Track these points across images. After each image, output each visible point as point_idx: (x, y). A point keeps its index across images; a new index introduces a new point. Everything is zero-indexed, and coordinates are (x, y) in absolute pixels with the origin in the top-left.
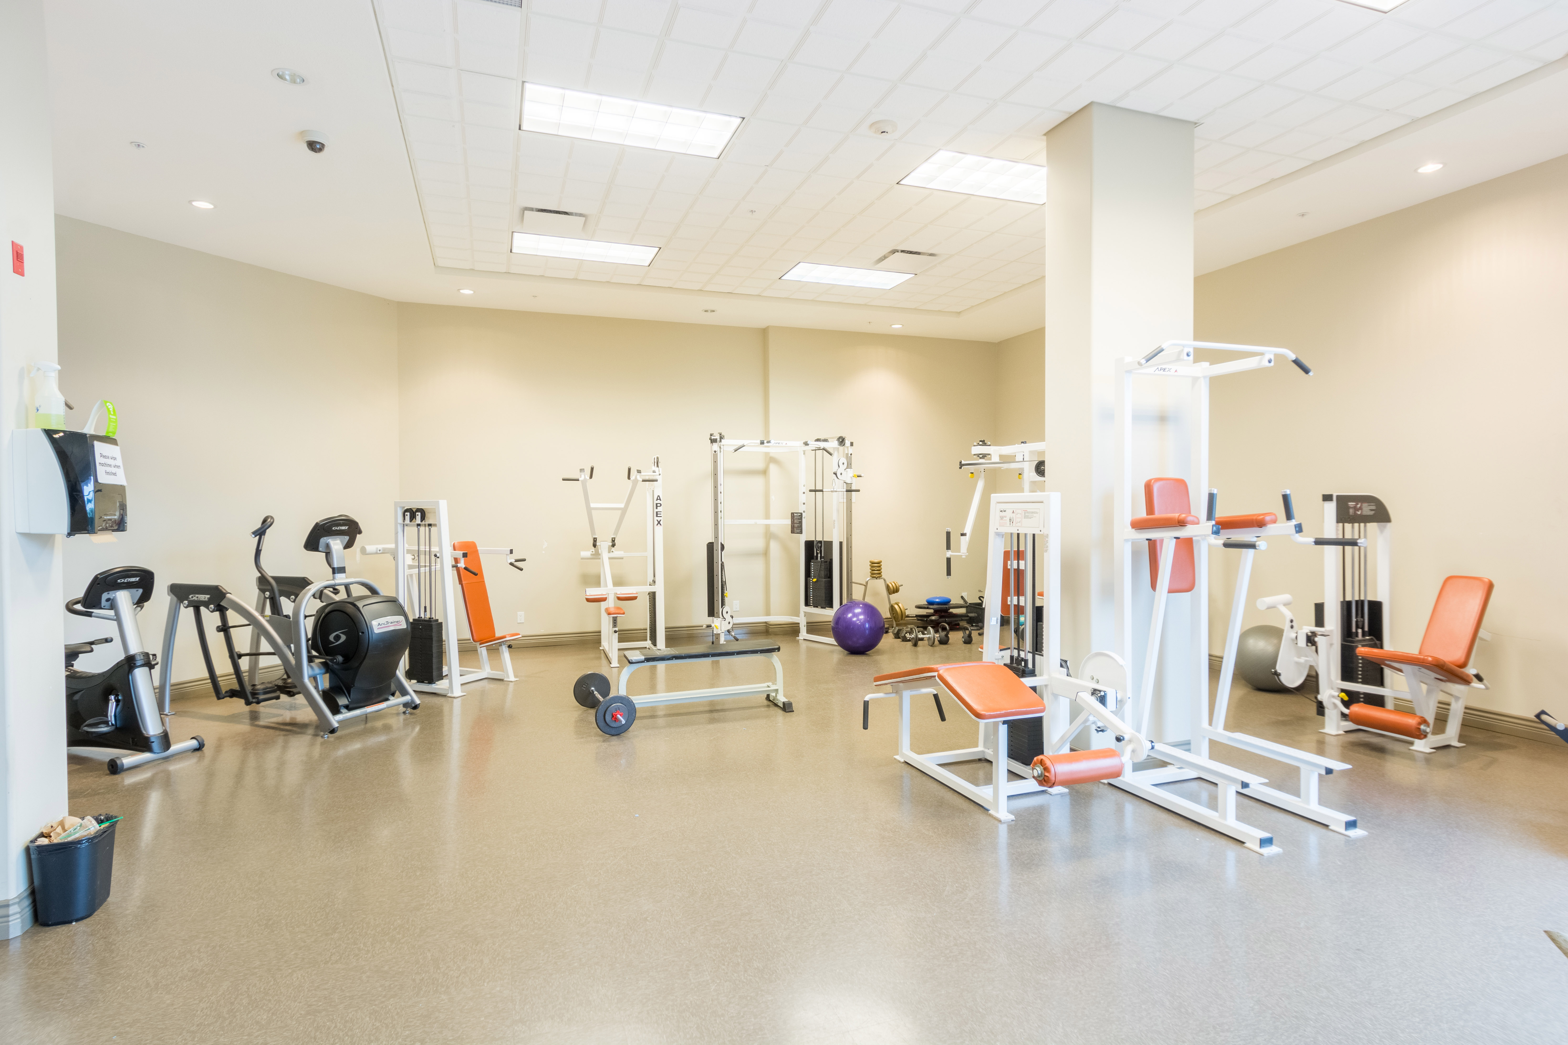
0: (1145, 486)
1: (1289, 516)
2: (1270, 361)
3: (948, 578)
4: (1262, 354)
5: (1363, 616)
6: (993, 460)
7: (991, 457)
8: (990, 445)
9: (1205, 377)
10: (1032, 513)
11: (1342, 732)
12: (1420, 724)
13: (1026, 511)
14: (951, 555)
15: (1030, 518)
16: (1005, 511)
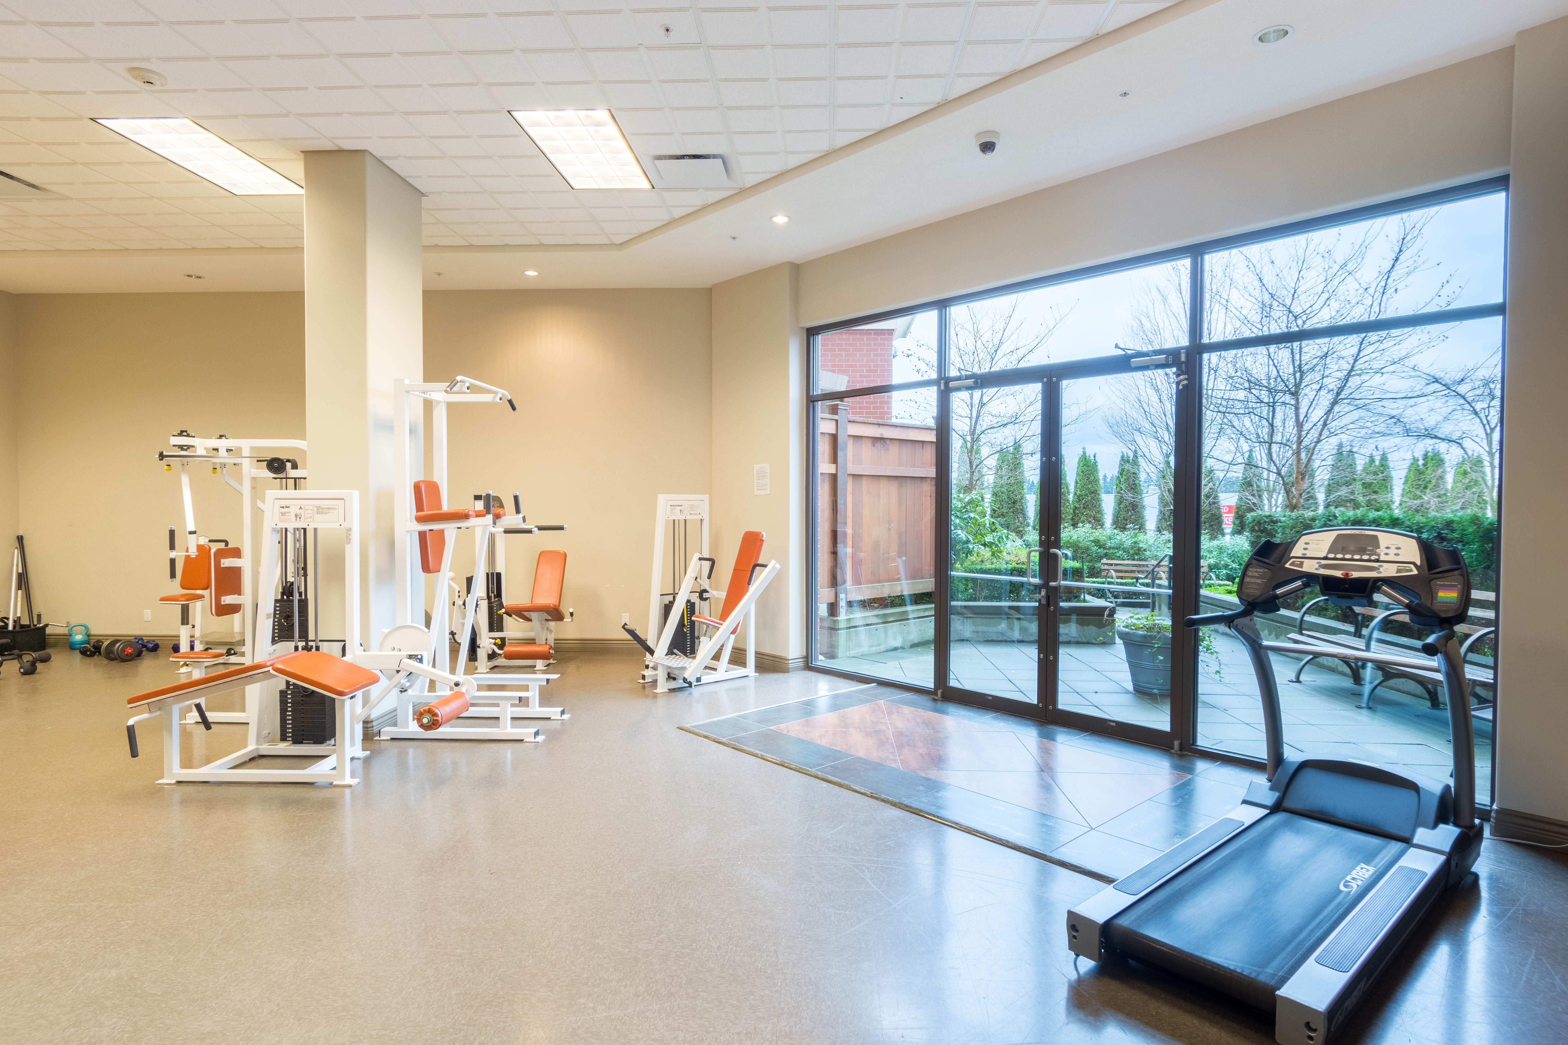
0: (414, 487)
1: (518, 511)
2: (501, 399)
3: (172, 581)
4: (496, 393)
5: (494, 585)
6: (198, 453)
7: (196, 449)
8: (194, 437)
9: (445, 402)
10: (328, 508)
11: (488, 670)
12: (550, 649)
13: (318, 508)
14: (176, 555)
15: (326, 513)
16: (288, 507)
